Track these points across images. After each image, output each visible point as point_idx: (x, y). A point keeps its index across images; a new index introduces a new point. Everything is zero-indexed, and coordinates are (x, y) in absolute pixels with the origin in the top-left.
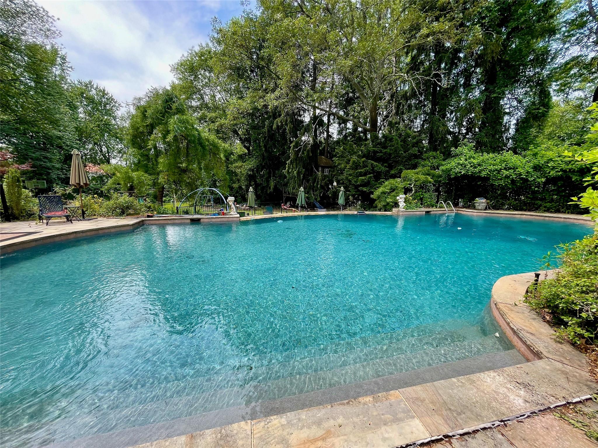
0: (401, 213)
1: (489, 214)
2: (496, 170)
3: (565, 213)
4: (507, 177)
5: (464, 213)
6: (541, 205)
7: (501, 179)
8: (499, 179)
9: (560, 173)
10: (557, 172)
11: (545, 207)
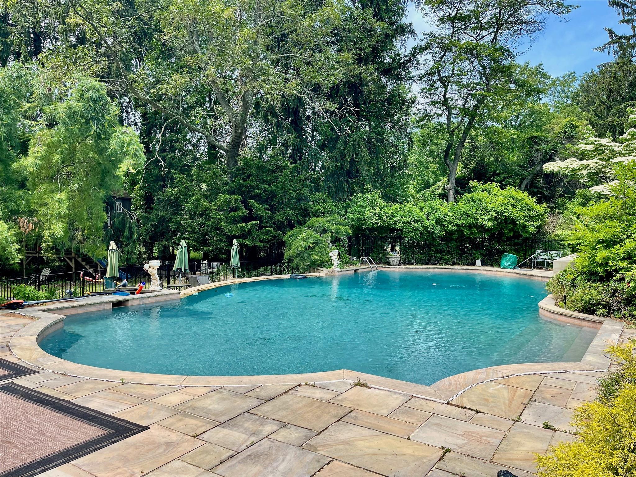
0: (337, 274)
1: (408, 270)
2: (407, 222)
3: (459, 265)
4: (417, 230)
5: (385, 269)
6: (441, 258)
7: (412, 232)
8: (410, 232)
9: (455, 227)
10: (453, 226)
11: (445, 260)
